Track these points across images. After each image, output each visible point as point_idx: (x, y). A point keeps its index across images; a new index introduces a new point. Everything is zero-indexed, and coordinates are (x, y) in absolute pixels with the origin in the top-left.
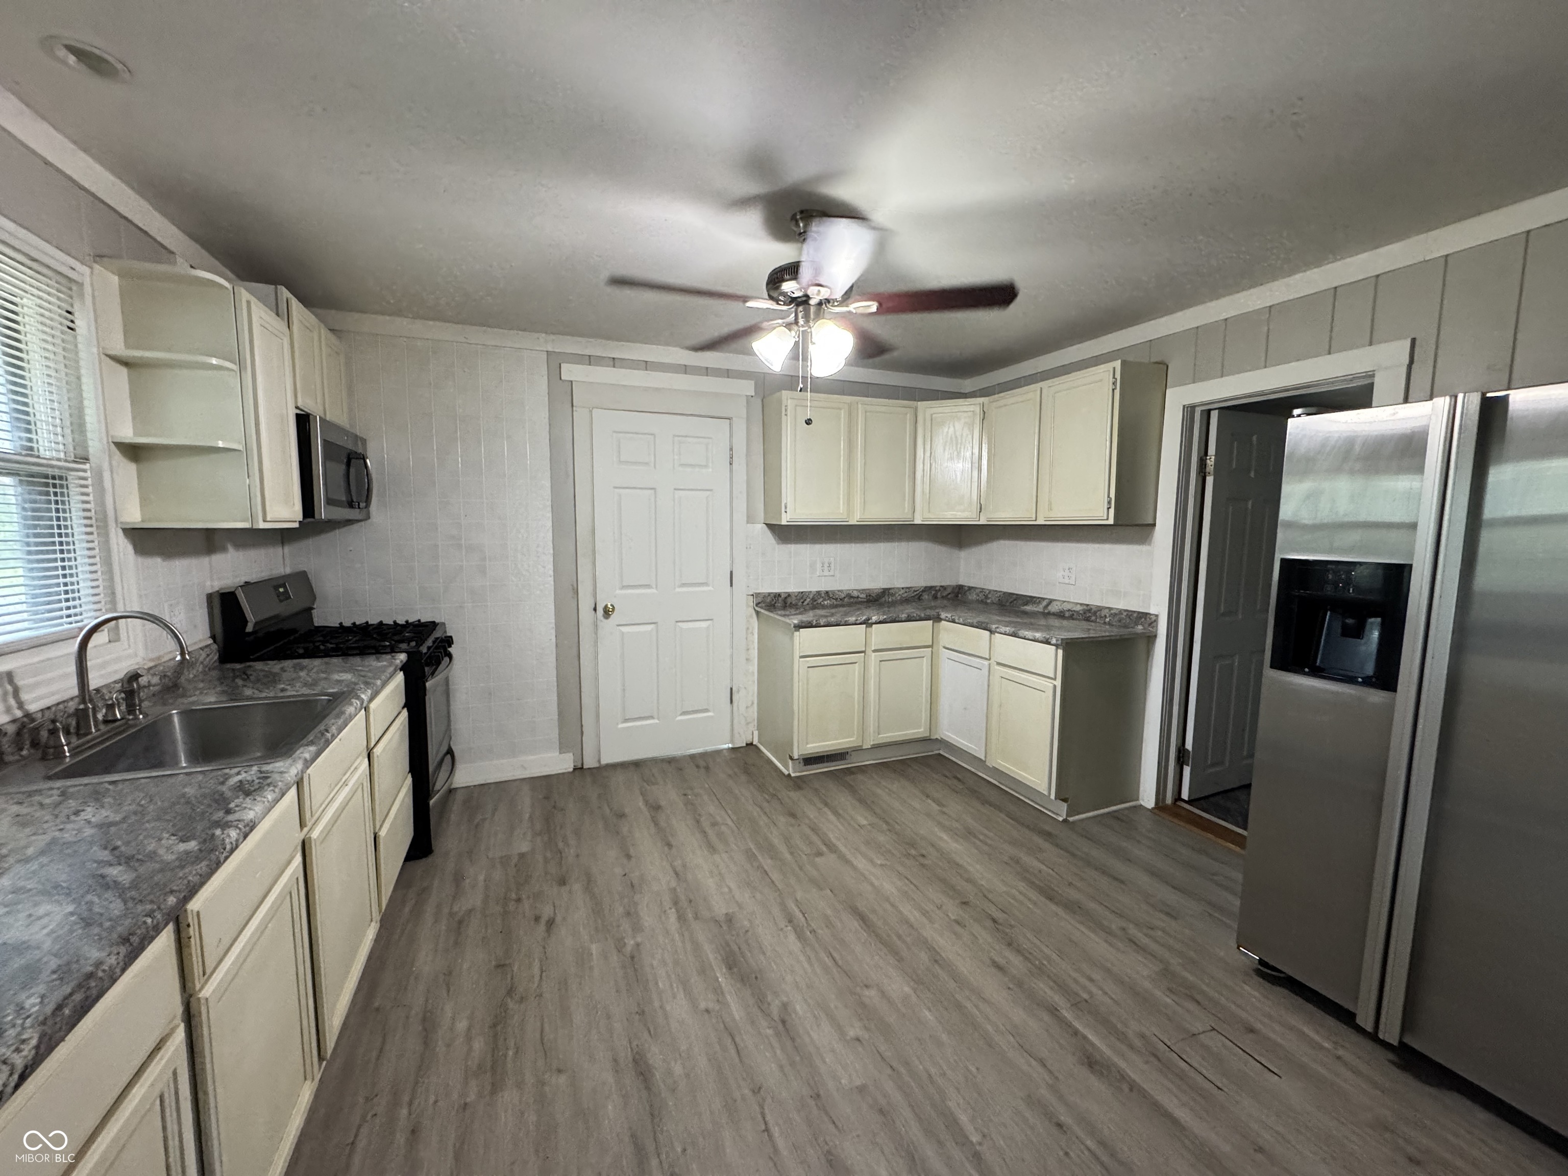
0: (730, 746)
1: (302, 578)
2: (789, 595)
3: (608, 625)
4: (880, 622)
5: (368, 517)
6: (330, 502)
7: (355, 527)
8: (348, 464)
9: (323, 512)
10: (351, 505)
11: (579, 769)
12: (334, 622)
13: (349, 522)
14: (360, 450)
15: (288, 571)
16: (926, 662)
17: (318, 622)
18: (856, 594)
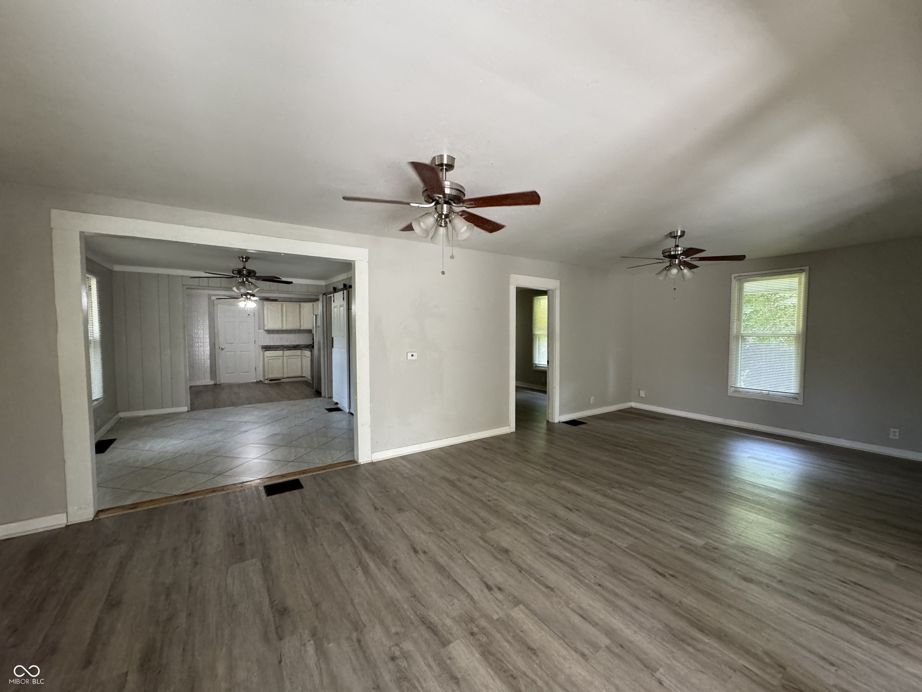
0: (255, 381)
2: (270, 346)
3: (222, 352)
4: (286, 350)
11: (215, 385)
16: (300, 359)
18: (289, 346)
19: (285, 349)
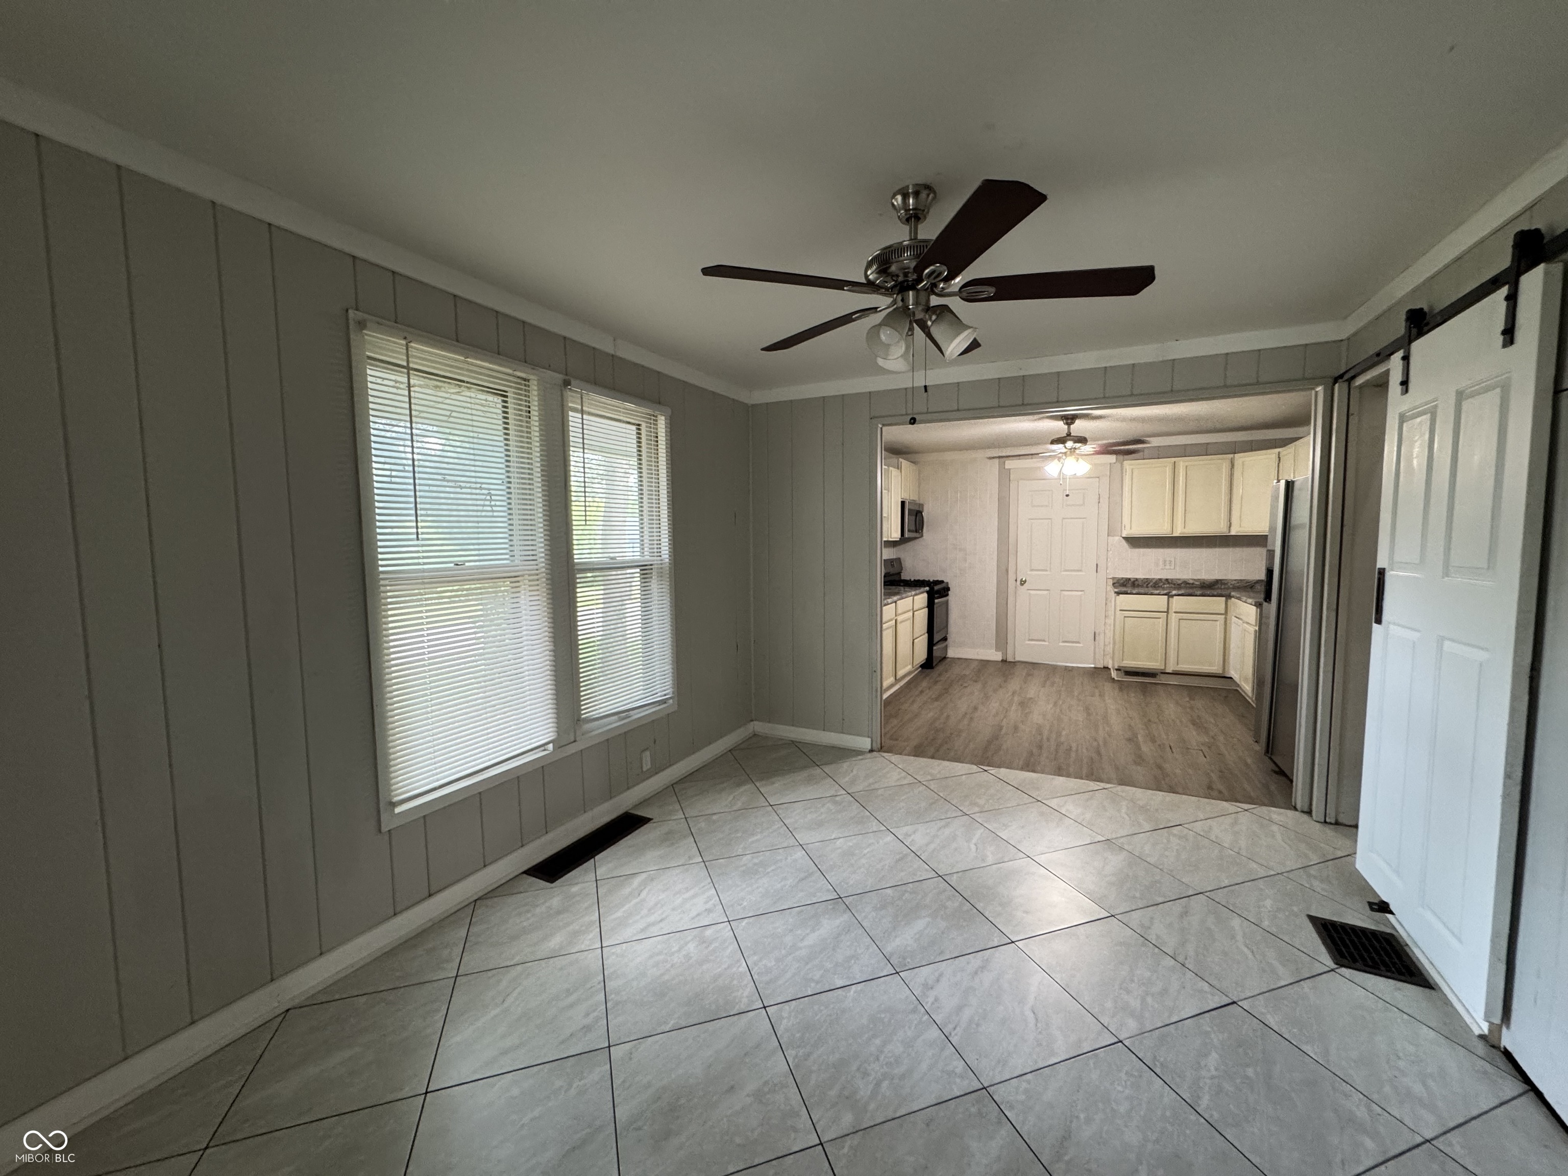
0: (1093, 666)
1: (899, 560)
3: (1023, 590)
4: (1179, 595)
5: (922, 536)
6: (909, 531)
7: (918, 540)
8: (916, 516)
9: (907, 535)
10: (916, 531)
11: (1004, 661)
12: (908, 578)
13: (915, 538)
14: (921, 509)
15: (895, 557)
17: (903, 578)
18: (1191, 582)
19: (1174, 592)
